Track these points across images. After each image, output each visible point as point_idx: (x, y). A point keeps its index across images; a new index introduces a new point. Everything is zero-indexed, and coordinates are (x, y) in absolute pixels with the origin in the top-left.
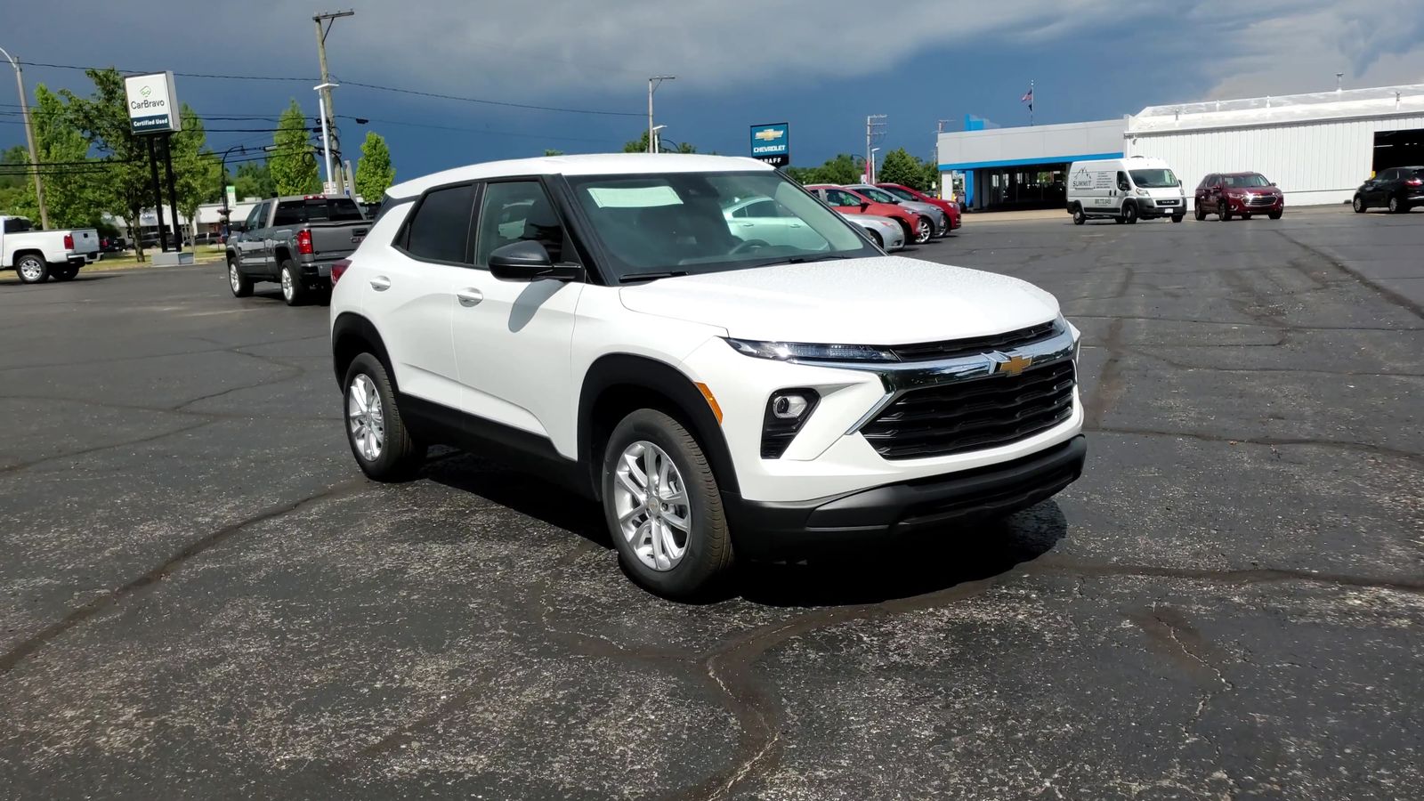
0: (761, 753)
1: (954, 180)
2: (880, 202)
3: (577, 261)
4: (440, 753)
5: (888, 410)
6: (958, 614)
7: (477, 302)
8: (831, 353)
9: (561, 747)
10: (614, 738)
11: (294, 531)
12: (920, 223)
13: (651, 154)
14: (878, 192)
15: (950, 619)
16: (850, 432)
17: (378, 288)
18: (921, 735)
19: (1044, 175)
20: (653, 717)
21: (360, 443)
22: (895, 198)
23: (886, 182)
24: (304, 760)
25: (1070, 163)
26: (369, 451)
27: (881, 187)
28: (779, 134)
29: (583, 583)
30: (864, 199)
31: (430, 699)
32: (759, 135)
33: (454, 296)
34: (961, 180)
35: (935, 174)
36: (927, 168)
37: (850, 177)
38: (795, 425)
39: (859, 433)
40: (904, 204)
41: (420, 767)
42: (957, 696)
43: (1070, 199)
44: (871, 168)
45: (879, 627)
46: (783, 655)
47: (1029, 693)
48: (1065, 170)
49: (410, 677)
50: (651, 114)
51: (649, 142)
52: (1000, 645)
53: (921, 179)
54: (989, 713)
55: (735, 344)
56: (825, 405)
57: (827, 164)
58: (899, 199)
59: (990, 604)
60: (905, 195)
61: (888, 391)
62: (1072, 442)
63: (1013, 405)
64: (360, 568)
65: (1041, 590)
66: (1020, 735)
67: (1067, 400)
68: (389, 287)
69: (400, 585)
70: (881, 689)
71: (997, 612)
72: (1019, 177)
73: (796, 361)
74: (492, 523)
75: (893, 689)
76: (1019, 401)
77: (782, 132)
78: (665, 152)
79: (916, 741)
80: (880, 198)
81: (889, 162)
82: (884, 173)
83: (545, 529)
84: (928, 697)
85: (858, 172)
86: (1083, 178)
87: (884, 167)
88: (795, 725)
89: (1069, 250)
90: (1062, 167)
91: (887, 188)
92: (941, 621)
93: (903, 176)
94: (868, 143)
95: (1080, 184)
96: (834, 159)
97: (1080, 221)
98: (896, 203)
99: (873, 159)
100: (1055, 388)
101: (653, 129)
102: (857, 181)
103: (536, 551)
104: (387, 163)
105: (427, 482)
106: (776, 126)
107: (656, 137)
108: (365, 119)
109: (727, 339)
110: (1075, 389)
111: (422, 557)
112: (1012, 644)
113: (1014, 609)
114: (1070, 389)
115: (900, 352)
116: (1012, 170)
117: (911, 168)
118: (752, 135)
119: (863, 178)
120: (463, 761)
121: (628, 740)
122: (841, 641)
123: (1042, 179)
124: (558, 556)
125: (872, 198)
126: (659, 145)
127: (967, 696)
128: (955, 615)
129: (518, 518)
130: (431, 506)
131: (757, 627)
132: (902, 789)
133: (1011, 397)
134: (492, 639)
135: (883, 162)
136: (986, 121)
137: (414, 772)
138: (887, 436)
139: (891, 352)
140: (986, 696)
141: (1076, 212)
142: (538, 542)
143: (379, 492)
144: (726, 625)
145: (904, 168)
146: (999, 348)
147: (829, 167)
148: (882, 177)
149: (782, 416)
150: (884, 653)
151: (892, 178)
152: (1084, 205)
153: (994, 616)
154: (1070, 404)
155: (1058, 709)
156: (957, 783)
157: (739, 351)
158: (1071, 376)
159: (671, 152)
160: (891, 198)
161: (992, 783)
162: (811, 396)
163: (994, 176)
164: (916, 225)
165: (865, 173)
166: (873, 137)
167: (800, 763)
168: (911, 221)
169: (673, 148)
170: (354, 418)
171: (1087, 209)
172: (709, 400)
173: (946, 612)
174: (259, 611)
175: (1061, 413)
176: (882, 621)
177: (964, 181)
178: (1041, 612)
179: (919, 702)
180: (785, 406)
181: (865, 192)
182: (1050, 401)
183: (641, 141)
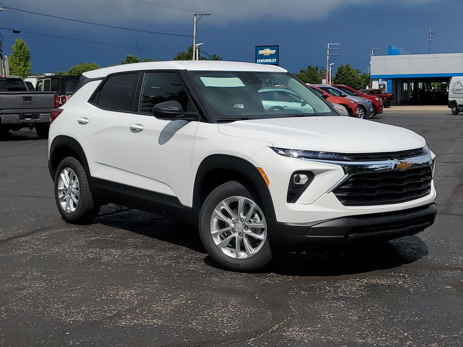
0: (283, 322)
1: (380, 85)
2: (334, 95)
3: (196, 111)
4: (141, 319)
5: (345, 183)
6: (370, 281)
7: (141, 130)
8: (320, 156)
9: (194, 318)
10: (217, 316)
11: (37, 242)
12: (358, 109)
13: (194, 61)
14: (333, 90)
15: (366, 283)
16: (328, 192)
17: (81, 123)
18: (352, 319)
19: (437, 84)
20: (233, 310)
21: (63, 204)
22: (344, 93)
23: (338, 84)
24: (80, 321)
25: (451, 77)
26: (68, 208)
27: (335, 87)
28: (273, 52)
29: (191, 265)
30: (325, 93)
31: (130, 302)
32: (261, 52)
33: (128, 127)
34: (384, 85)
35: (369, 80)
36: (363, 77)
37: (316, 80)
38: (303, 188)
39: (332, 192)
40: (349, 97)
41: (133, 323)
42: (369, 307)
43: (450, 99)
44: (329, 76)
45: (334, 284)
46: (290, 292)
47: (401, 307)
48: (448, 82)
49: (118, 296)
50: (194, 36)
51: (192, 53)
52: (389, 292)
53: (360, 84)
54: (383, 313)
55: (276, 150)
56: (317, 179)
57: (301, 72)
58: (346, 94)
59: (386, 278)
60: (349, 92)
61: (345, 174)
62: (430, 206)
63: (403, 185)
64: (78, 257)
65: (411, 275)
66: (396, 320)
67: (428, 185)
68: (88, 123)
69: (101, 264)
70: (334, 304)
71: (389, 281)
72: (420, 85)
73: (304, 159)
74: (138, 242)
75: (341, 304)
76: (405, 183)
77: (275, 51)
78: (203, 60)
79: (350, 320)
80: (335, 93)
81: (340, 72)
82: (337, 79)
83: (166, 244)
84: (356, 307)
85: (320, 77)
86: (458, 87)
87: (336, 75)
88: (297, 314)
89: (446, 128)
90: (447, 79)
91: (338, 87)
92: (363, 283)
93: (348, 81)
94: (328, 60)
95: (457, 90)
96: (306, 69)
97: (456, 113)
98: (344, 96)
99: (330, 70)
100: (422, 179)
101: (195, 45)
102: (321, 83)
103: (164, 253)
104: (28, 58)
105: (99, 225)
106: (271, 47)
107: (197, 50)
108: (18, 30)
109: (273, 148)
110: (432, 181)
111: (107, 254)
112: (395, 292)
113: (397, 280)
114: (429, 181)
115: (352, 157)
116: (416, 80)
117: (353, 77)
118: (257, 52)
119: (324, 81)
120: (152, 321)
121: (223, 317)
122: (316, 289)
123: (435, 87)
124: (176, 255)
125: (330, 93)
126: (199, 55)
127: (373, 307)
128: (369, 281)
129: (150, 240)
130: (105, 234)
131: (276, 283)
132: (344, 334)
133: (402, 181)
134: (152, 283)
135: (336, 72)
136: (401, 50)
137: (131, 324)
138: (344, 195)
139: (347, 157)
140: (381, 308)
141: (453, 107)
142: (164, 250)
143: (75, 228)
144: (262, 282)
145: (349, 76)
146: (396, 158)
147: (303, 74)
148: (335, 81)
149: (297, 183)
150: (336, 292)
151: (342, 82)
152: (458, 103)
153: (387, 282)
154: (429, 188)
155: (413, 313)
156: (367, 333)
157: (278, 153)
158: (430, 174)
159: (206, 60)
160: (341, 93)
161: (382, 333)
162: (311, 174)
163: (405, 84)
164: (356, 110)
165: (324, 78)
166: (330, 57)
167: (299, 326)
168: (353, 107)
169: (207, 57)
170: (61, 190)
171: (460, 106)
172: (263, 175)
173: (365, 280)
174: (34, 272)
175: (425, 192)
176: (335, 283)
177: (386, 86)
178: (409, 282)
179: (351, 309)
180: (298, 179)
181: (326, 89)
182: (419, 185)
183: (188, 52)
